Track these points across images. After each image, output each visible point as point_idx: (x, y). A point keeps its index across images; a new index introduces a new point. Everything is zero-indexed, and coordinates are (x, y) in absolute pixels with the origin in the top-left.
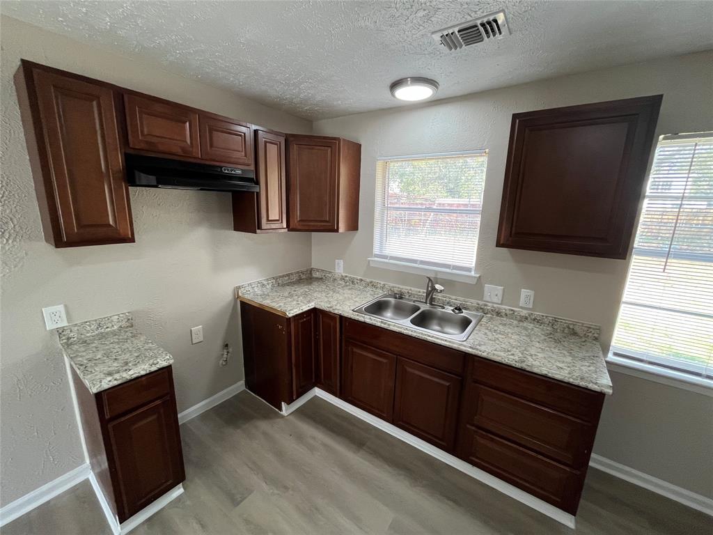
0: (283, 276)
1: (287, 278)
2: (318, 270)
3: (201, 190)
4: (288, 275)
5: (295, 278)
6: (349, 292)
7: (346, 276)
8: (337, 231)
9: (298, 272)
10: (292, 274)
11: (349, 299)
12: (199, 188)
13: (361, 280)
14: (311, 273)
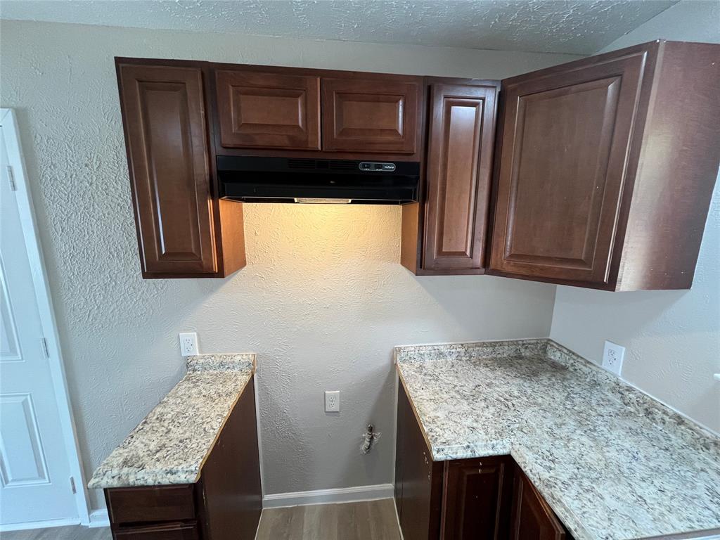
0: (483, 345)
1: (490, 350)
2: (560, 347)
3: (353, 202)
4: (493, 345)
5: (506, 352)
6: (628, 444)
7: (630, 389)
8: (611, 285)
9: (516, 343)
10: (501, 344)
11: (619, 476)
12: (350, 201)
13: (680, 421)
14: (544, 350)
